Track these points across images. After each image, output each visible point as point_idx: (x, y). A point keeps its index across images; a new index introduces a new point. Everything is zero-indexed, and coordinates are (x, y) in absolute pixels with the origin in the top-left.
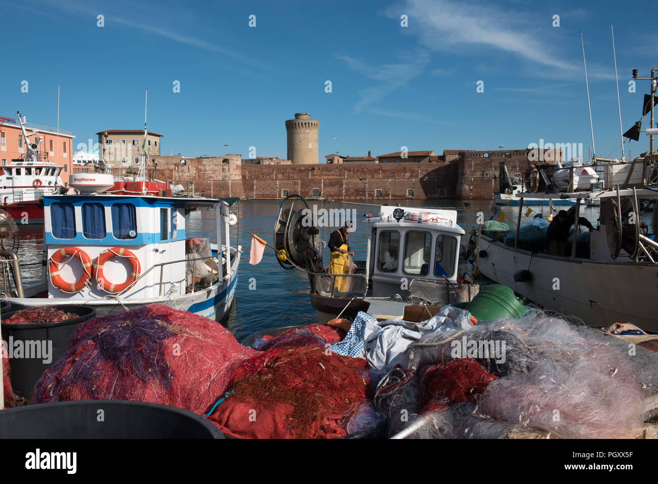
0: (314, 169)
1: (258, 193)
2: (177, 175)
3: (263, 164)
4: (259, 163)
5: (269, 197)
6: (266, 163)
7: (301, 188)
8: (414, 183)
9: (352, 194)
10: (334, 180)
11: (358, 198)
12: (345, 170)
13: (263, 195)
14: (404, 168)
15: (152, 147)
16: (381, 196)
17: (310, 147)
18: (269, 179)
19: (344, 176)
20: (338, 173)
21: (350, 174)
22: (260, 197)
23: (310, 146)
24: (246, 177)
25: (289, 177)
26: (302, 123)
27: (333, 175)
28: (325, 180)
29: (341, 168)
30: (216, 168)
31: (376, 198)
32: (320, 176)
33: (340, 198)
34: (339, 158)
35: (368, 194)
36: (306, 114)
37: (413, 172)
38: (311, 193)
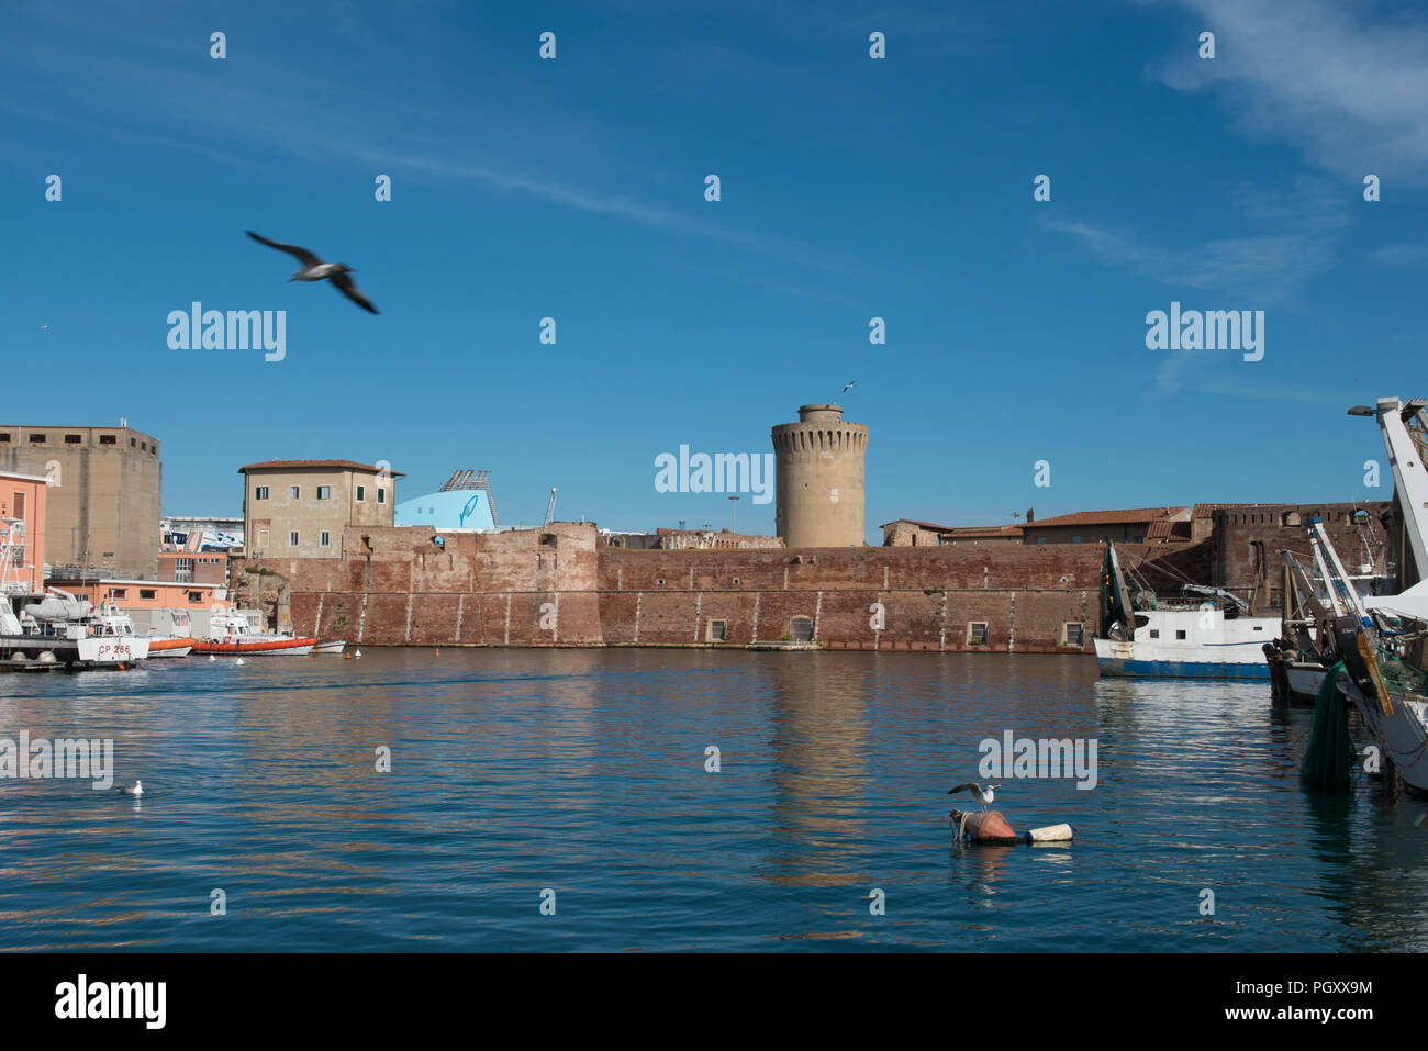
0: (796, 561)
1: (645, 628)
2: (421, 578)
3: (668, 547)
4: (658, 545)
5: (673, 640)
6: (682, 544)
7: (761, 615)
8: (1085, 604)
9: (901, 635)
10: (852, 595)
11: (917, 646)
12: (884, 565)
13: (659, 635)
14: (1056, 558)
15: (368, 505)
16: (984, 641)
17: (835, 500)
18: (676, 588)
19: (881, 581)
20: (864, 574)
21: (896, 578)
22: (650, 640)
23: (835, 496)
24: (617, 582)
25: (730, 585)
26: (811, 433)
27: (849, 579)
28: (826, 592)
29: (871, 559)
30: (522, 559)
31: (970, 648)
32: (813, 582)
33: (865, 645)
34: (916, 530)
35: (948, 635)
36: (827, 408)
37: (1082, 570)
38: (789, 629)
